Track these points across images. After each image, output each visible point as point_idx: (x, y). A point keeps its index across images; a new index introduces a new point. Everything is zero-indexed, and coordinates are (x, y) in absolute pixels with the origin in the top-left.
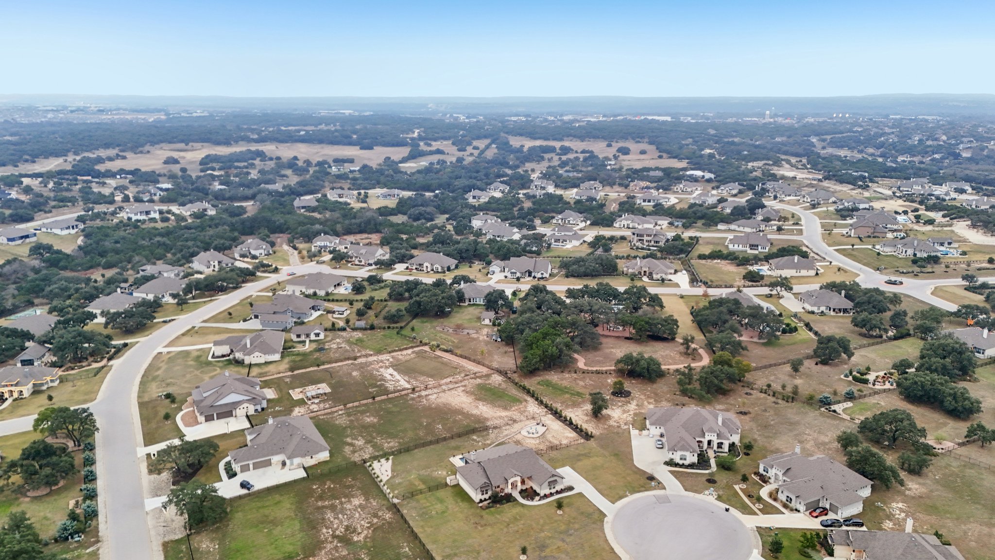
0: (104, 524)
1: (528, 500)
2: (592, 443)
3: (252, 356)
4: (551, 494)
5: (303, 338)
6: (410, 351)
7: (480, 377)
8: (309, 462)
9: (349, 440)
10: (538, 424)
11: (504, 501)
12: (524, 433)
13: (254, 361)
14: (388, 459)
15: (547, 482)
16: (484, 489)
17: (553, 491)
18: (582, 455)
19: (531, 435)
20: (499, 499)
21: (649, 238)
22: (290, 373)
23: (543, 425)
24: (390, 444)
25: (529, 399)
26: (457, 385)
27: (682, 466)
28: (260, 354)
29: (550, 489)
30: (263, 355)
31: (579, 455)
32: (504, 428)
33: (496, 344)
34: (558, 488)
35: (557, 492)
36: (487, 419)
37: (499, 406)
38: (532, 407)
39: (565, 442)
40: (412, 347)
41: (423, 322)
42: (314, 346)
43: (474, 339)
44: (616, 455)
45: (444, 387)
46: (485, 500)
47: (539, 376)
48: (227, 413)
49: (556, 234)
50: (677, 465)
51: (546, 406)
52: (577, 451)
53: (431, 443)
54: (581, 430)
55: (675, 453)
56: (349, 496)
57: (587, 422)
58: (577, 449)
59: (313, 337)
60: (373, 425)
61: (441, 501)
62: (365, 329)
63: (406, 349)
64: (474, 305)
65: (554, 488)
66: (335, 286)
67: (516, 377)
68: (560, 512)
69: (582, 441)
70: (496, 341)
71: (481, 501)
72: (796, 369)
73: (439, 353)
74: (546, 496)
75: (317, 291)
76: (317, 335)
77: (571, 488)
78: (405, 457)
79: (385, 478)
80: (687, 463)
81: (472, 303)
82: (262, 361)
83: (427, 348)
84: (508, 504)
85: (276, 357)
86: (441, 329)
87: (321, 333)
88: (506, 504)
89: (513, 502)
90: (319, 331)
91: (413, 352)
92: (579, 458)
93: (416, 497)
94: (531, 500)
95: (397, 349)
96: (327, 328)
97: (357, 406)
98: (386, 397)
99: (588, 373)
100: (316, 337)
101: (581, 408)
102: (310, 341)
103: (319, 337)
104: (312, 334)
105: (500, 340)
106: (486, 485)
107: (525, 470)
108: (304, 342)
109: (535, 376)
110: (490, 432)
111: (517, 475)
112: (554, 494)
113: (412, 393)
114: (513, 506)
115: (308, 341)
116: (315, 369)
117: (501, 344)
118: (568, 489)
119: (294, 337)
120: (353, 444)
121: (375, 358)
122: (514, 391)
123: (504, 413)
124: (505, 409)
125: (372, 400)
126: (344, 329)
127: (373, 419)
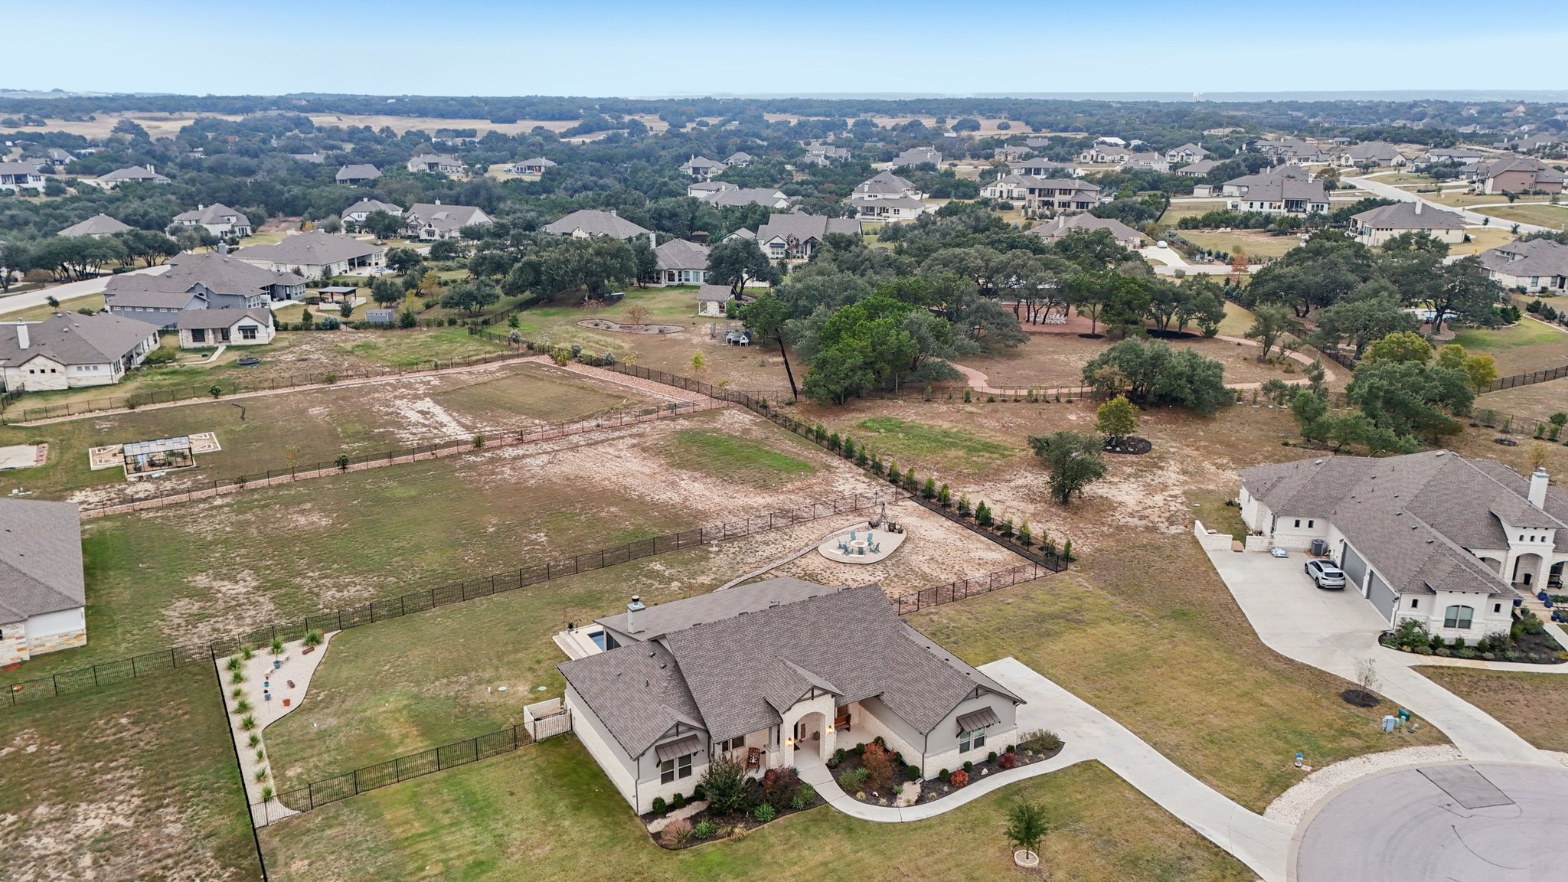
1: (871, 800)
2: (1071, 580)
3: (27, 367)
4: (970, 773)
5: (210, 340)
6: (494, 366)
7: (687, 416)
10: (873, 526)
11: (766, 808)
12: (830, 549)
13: (37, 385)
14: (314, 641)
15: (951, 721)
16: (675, 756)
17: (976, 756)
18: (1054, 617)
19: (856, 558)
20: (741, 799)
21: (1066, 198)
22: (127, 411)
23: (892, 528)
24: (347, 591)
25: (836, 462)
26: (617, 434)
27: (1457, 649)
28: (51, 365)
29: (964, 748)
30: (59, 368)
31: (1041, 618)
32: (759, 538)
33: (736, 350)
34: (997, 742)
35: (999, 763)
36: (705, 515)
37: (743, 481)
38: (851, 482)
40: (503, 358)
41: (546, 315)
42: (234, 356)
43: (676, 342)
44: (1179, 615)
45: (575, 439)
46: (679, 802)
47: (862, 411)
49: (866, 198)
50: (1435, 646)
51: (894, 479)
52: (1030, 605)
53: (494, 585)
54: (1027, 542)
55: (1423, 600)
56: (69, 794)
57: (1035, 517)
58: (1027, 598)
59: (237, 338)
60: (308, 538)
61: (478, 809)
62: (390, 326)
63: (486, 361)
64: (681, 286)
65: (980, 742)
66: (351, 263)
67: (794, 414)
68: (1027, 859)
69: (1039, 572)
70: (736, 343)
71: (660, 809)
73: (574, 367)
74: (947, 781)
76: (249, 332)
77: (1046, 745)
78: (389, 635)
79: (265, 714)
80: (1473, 636)
81: (676, 282)
82: (59, 382)
83: (545, 360)
84: (781, 820)
85: (104, 374)
86: (591, 326)
87: (261, 327)
88: (772, 819)
89: (805, 809)
90: (254, 323)
91: (502, 368)
92: (1044, 625)
93: (373, 792)
94: (883, 801)
95: (461, 361)
96: (287, 324)
97: (280, 486)
98: (385, 462)
99: (1004, 401)
100: (245, 337)
101: (1009, 481)
102: (229, 348)
103: (253, 337)
104: (234, 330)
105: (746, 341)
106: (681, 736)
107: (852, 670)
108: (213, 349)
109: (848, 411)
110: (715, 549)
111: (820, 692)
112: (985, 771)
113: (469, 453)
114: (806, 829)
115: (222, 348)
116: (206, 400)
117: (749, 349)
118: (1037, 747)
119: (185, 339)
120: (204, 594)
121: (391, 380)
122: (790, 444)
123: (760, 499)
124: (763, 486)
125: (337, 470)
126: (335, 326)
127: (320, 520)
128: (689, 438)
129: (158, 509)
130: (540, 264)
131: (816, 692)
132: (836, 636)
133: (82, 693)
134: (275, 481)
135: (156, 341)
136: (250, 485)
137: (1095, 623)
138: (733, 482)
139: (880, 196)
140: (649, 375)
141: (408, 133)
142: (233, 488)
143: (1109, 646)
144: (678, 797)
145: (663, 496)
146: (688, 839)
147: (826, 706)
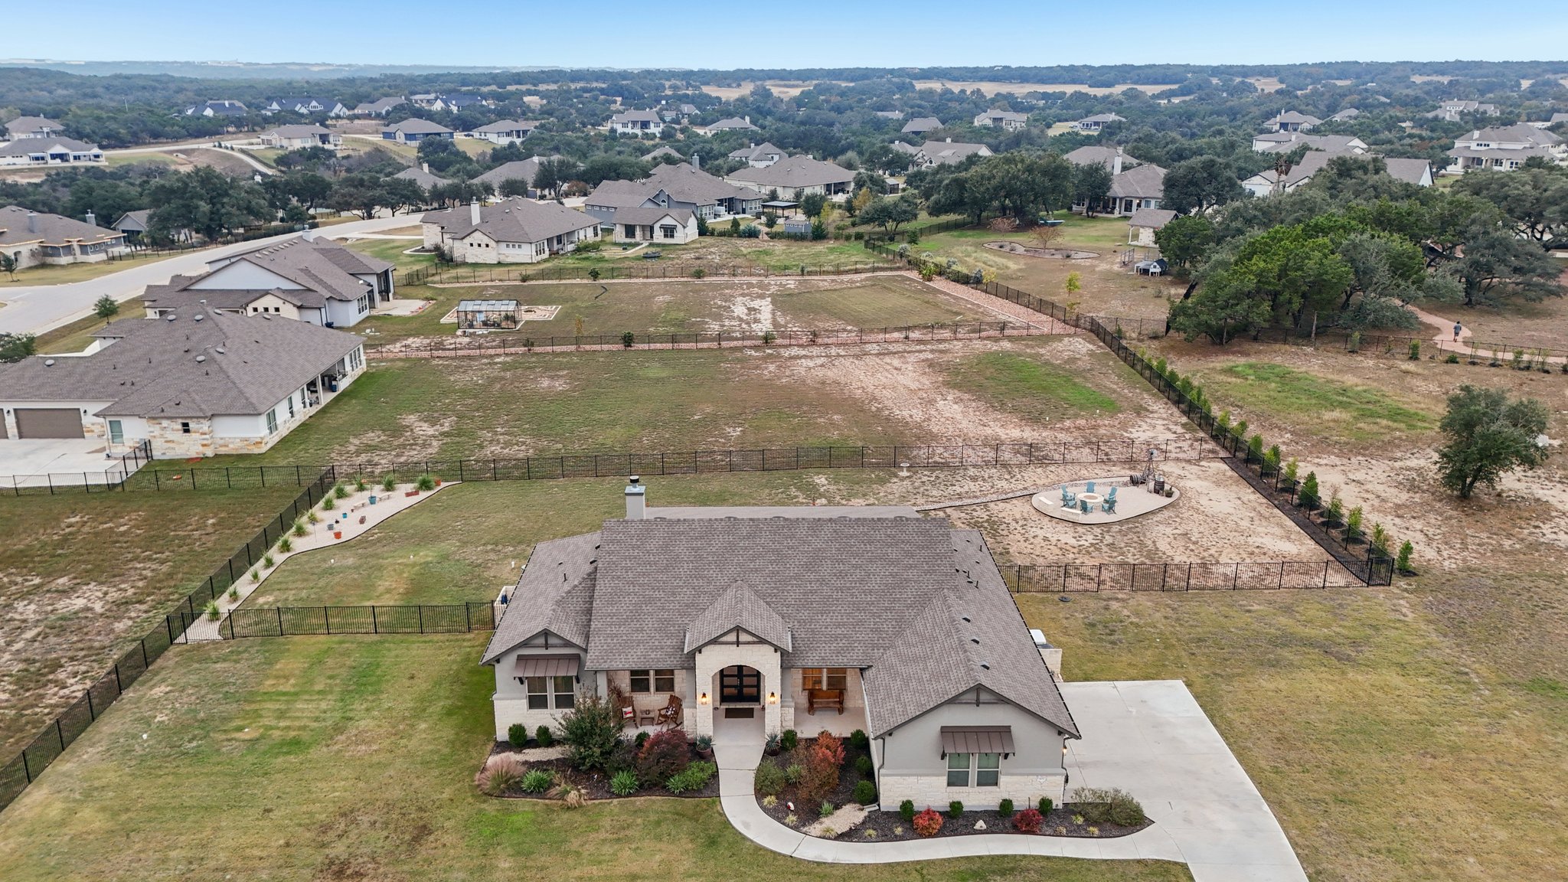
3: (468, 240)
4: (955, 820)
5: (638, 236)
6: (862, 276)
7: (1010, 338)
8: (179, 443)
9: (410, 420)
10: (1134, 482)
11: (620, 779)
12: (1047, 500)
13: (473, 255)
15: (931, 727)
16: (548, 674)
17: (976, 798)
18: (1309, 643)
19: (1076, 514)
20: (617, 758)
22: (516, 283)
23: (1159, 489)
25: (1158, 405)
28: (485, 240)
29: (956, 780)
30: (492, 244)
31: (1285, 640)
34: (1020, 786)
35: (1013, 819)
36: (930, 439)
37: (1015, 410)
39: (1228, 562)
40: (874, 269)
41: (959, 237)
43: (1074, 267)
45: (870, 347)
46: (545, 738)
47: (1245, 354)
51: (1219, 434)
52: (1283, 620)
54: (1353, 536)
57: (1398, 510)
58: (1288, 610)
59: (659, 236)
60: (532, 399)
63: (858, 271)
66: (828, 188)
69: (1338, 579)
70: (1145, 272)
71: (519, 739)
73: (939, 283)
74: (908, 821)
75: (780, 191)
76: (669, 231)
77: (1114, 817)
82: (490, 256)
83: (914, 275)
84: (640, 801)
86: (996, 248)
87: (679, 227)
88: (629, 795)
89: (680, 795)
90: (675, 223)
91: (867, 279)
92: (1279, 651)
93: (296, 638)
94: (792, 818)
95: (831, 268)
96: (714, 230)
97: (562, 353)
98: (669, 346)
99: (1473, 364)
100: (666, 236)
101: (1395, 460)
102: (651, 245)
103: (672, 236)
104: (657, 227)
105: (1158, 270)
106: (551, 651)
107: (838, 625)
108: (637, 244)
109: (1226, 353)
110: (905, 473)
111: (750, 638)
112: (980, 824)
113: (755, 348)
114: (658, 823)
115: (646, 244)
116: (585, 281)
117: (1158, 279)
118: (1095, 814)
119: (619, 235)
120: (397, 431)
121: (754, 280)
122: (1114, 380)
123: (1014, 431)
124: (1034, 419)
125: (621, 347)
126: (752, 234)
127: (560, 385)
128: (1000, 362)
129: (452, 358)
130: (966, 181)
131: (744, 637)
132: (840, 575)
133: (213, 492)
134: (558, 349)
135: (596, 234)
136: (537, 349)
137: (1371, 666)
138: (1002, 408)
139: (1493, 145)
140: (1015, 297)
141: (998, 95)
142: (522, 349)
143: (1368, 704)
144: (543, 731)
145: (906, 413)
146: (509, 786)
147: (766, 662)
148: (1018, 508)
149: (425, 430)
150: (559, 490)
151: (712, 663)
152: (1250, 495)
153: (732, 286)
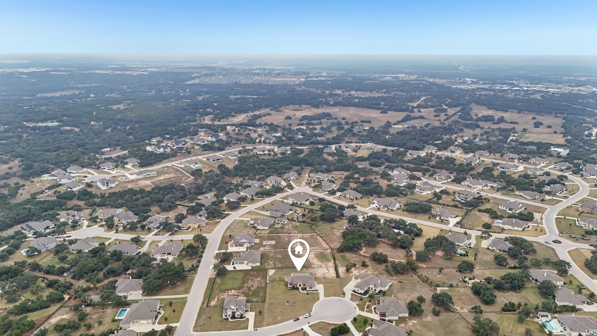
0: (199, 270)
1: (302, 290)
2: (338, 279)
3: (260, 226)
4: (310, 291)
5: (279, 222)
6: (309, 234)
7: (323, 249)
8: (254, 265)
9: (269, 261)
12: (320, 271)
13: (260, 228)
14: (275, 270)
15: (311, 287)
16: (290, 284)
18: (331, 282)
19: (321, 273)
20: (295, 288)
21: (463, 196)
22: (268, 235)
23: (328, 270)
24: (279, 265)
28: (263, 226)
29: (311, 289)
32: (315, 268)
34: (313, 289)
35: (312, 291)
36: (313, 264)
38: (331, 264)
39: (330, 277)
40: (311, 233)
41: (323, 223)
42: (281, 226)
43: (334, 234)
44: (341, 285)
47: (343, 253)
48: (241, 245)
50: (355, 292)
51: (335, 264)
54: (338, 275)
56: (258, 277)
57: (342, 272)
58: (331, 280)
60: (279, 258)
61: (279, 284)
62: (301, 222)
63: (309, 233)
66: (306, 200)
67: (335, 252)
68: (308, 296)
69: (335, 278)
72: (440, 271)
73: (318, 237)
74: (308, 291)
75: (298, 202)
76: (284, 222)
77: (317, 291)
78: (280, 270)
79: (270, 275)
82: (262, 228)
83: (315, 234)
85: (267, 228)
86: (326, 228)
93: (274, 282)
104: (282, 221)
105: (342, 236)
106: (292, 283)
109: (341, 253)
114: (298, 291)
115: (281, 223)
116: (276, 234)
120: (269, 263)
121: (296, 235)
122: (330, 257)
123: (320, 264)
124: (322, 262)
125: (284, 250)
126: (295, 221)
127: (280, 256)
128: (321, 253)
129: (268, 251)
136: (276, 250)
138: (320, 260)
142: (274, 250)
146: (290, 289)
147: (301, 284)
148: (318, 272)
149: (271, 263)
150: (285, 270)
151: (299, 284)
152: (334, 271)
153: (294, 236)
